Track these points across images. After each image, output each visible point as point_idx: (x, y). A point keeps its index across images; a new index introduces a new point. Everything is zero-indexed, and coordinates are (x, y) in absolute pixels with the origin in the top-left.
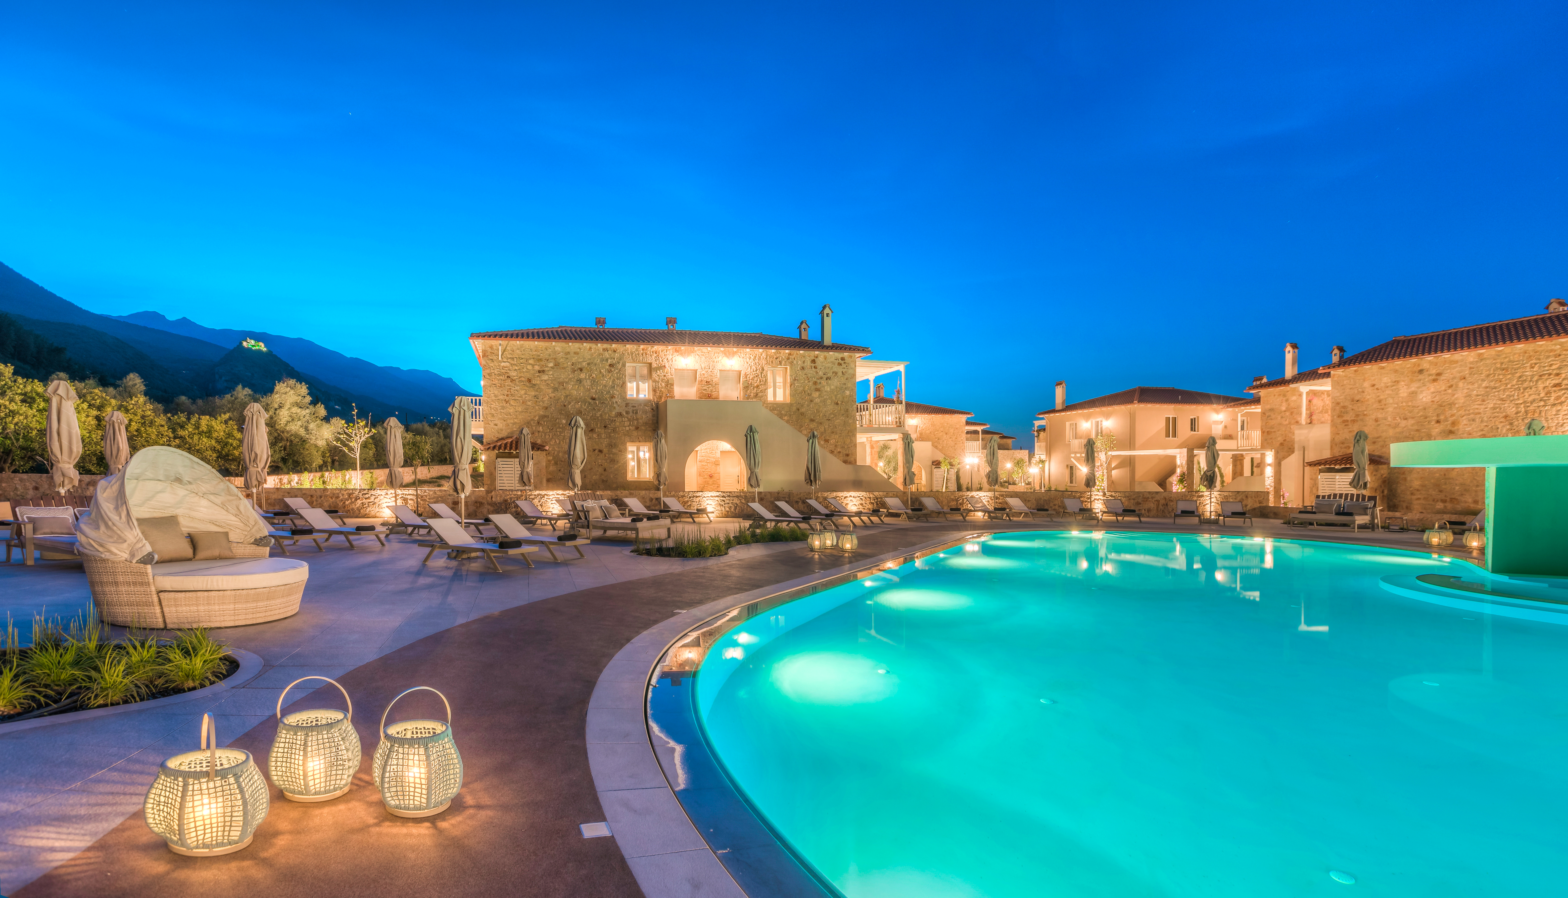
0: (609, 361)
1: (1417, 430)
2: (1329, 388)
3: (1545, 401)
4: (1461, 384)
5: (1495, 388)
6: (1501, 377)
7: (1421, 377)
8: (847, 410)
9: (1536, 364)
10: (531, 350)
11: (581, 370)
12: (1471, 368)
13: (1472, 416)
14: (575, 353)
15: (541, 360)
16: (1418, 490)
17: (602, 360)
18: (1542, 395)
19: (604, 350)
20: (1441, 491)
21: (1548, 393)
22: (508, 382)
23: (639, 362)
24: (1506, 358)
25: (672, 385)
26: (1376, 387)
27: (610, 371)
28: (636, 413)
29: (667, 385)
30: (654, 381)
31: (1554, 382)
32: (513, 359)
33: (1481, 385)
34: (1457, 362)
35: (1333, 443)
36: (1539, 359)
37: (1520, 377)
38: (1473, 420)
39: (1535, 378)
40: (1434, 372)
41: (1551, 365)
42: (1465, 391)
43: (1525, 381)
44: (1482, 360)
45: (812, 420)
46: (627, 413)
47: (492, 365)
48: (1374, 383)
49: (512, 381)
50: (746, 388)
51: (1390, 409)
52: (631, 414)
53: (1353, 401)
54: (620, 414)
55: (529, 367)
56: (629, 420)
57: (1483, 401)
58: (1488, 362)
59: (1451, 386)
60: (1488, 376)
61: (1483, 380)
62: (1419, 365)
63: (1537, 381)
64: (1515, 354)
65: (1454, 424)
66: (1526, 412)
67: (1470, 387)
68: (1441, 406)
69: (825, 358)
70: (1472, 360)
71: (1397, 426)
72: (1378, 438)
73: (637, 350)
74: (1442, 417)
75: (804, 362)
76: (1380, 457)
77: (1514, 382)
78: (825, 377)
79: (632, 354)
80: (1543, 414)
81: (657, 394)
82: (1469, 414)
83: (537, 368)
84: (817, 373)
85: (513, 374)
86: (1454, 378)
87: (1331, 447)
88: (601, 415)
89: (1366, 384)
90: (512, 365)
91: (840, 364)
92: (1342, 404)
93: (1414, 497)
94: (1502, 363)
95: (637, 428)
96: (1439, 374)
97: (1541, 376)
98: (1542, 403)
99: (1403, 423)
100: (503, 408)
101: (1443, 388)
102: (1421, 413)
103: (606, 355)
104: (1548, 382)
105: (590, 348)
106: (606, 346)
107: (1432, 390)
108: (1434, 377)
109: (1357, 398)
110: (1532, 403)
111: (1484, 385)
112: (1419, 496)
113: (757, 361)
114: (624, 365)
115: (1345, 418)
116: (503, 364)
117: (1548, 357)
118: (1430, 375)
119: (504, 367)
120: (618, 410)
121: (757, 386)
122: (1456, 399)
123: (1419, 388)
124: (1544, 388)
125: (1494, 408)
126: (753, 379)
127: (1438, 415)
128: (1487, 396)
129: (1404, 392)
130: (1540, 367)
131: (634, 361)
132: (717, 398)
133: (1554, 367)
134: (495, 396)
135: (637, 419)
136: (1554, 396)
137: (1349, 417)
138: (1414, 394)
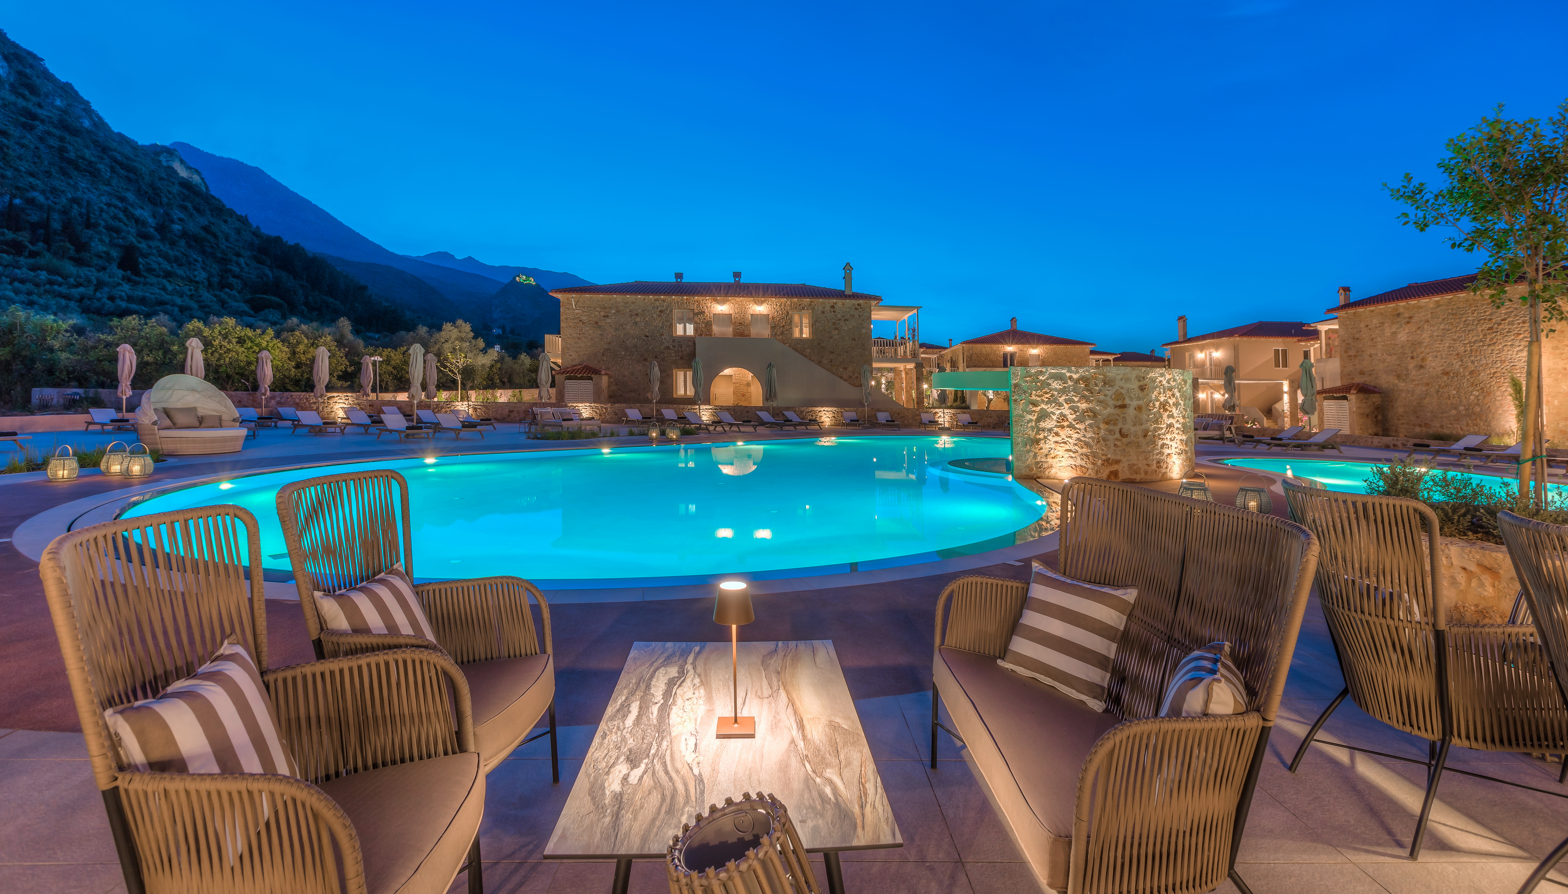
0: (659, 308)
1: (1399, 365)
2: (1337, 327)
3: (1483, 341)
4: (1426, 327)
5: (1449, 330)
6: (1452, 321)
7: (1398, 319)
8: (864, 345)
9: (1475, 310)
10: (598, 301)
11: (637, 315)
12: (1432, 313)
13: (1435, 353)
14: (632, 303)
15: (606, 308)
16: (1402, 416)
17: (654, 308)
18: (1481, 337)
19: (655, 300)
20: (1418, 417)
21: (1485, 335)
22: (580, 324)
23: (683, 309)
24: (1454, 305)
25: (711, 325)
26: (1369, 327)
27: (660, 316)
28: (681, 347)
29: (706, 326)
30: (696, 323)
31: (1488, 326)
32: (584, 307)
33: (1439, 327)
34: (1421, 307)
35: (1343, 375)
36: (1477, 307)
37: (1465, 321)
38: (1436, 357)
39: (1476, 323)
40: (1407, 315)
41: (1485, 312)
42: (1429, 332)
43: (1468, 324)
44: (1439, 306)
45: (832, 352)
46: (674, 346)
47: (568, 312)
48: (1367, 323)
49: (583, 323)
50: (773, 328)
51: (1380, 347)
52: (677, 347)
53: (1354, 339)
54: (668, 348)
55: (597, 313)
56: (675, 352)
57: (1442, 341)
58: (1443, 308)
59: (1419, 328)
60: (1444, 320)
61: (1441, 323)
62: (1397, 310)
63: (1477, 325)
64: (1460, 302)
65: (1423, 359)
66: (1471, 350)
67: (1433, 329)
68: (1413, 344)
69: (843, 304)
70: (1432, 306)
71: (1384, 361)
72: (1372, 370)
73: (682, 300)
74: (1415, 354)
75: (824, 308)
76: (1375, 387)
77: (1462, 325)
78: (844, 318)
79: (678, 303)
80: (1482, 353)
81: (698, 332)
82: (1433, 352)
83: (603, 314)
84: (835, 315)
85: (584, 318)
86: (1421, 321)
87: (1341, 378)
88: (653, 348)
89: (1362, 325)
90: (583, 312)
91: (856, 309)
92: (1347, 342)
93: (1400, 422)
94: (1452, 309)
95: (682, 358)
96: (1411, 318)
97: (1479, 321)
98: (1481, 344)
99: (1389, 359)
100: (576, 343)
101: (1414, 330)
102: (1400, 351)
103: (657, 303)
104: (1484, 326)
105: (644, 299)
106: (656, 297)
107: (1407, 331)
108: (1407, 320)
109: (1357, 336)
110: (1475, 342)
111: (1441, 327)
112: (1403, 422)
113: (783, 307)
114: (671, 311)
115: (1349, 354)
116: (576, 311)
117: (1483, 305)
118: (1405, 318)
119: (577, 313)
120: (666, 344)
121: (783, 326)
122: (1424, 339)
123: (1397, 329)
124: (1482, 330)
125: (1449, 347)
126: (779, 321)
127: (1412, 352)
128: (1444, 336)
129: (1388, 333)
130: (1478, 313)
131: (679, 308)
132: (749, 335)
133: (1487, 313)
134: (570, 335)
135: (682, 351)
136: (1489, 337)
137: (1352, 353)
138: (1395, 334)
